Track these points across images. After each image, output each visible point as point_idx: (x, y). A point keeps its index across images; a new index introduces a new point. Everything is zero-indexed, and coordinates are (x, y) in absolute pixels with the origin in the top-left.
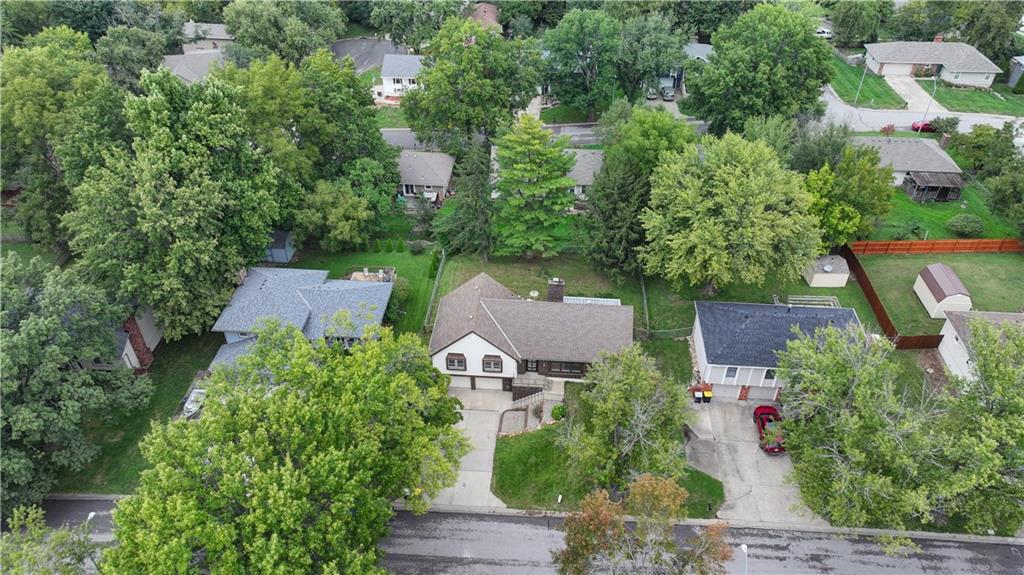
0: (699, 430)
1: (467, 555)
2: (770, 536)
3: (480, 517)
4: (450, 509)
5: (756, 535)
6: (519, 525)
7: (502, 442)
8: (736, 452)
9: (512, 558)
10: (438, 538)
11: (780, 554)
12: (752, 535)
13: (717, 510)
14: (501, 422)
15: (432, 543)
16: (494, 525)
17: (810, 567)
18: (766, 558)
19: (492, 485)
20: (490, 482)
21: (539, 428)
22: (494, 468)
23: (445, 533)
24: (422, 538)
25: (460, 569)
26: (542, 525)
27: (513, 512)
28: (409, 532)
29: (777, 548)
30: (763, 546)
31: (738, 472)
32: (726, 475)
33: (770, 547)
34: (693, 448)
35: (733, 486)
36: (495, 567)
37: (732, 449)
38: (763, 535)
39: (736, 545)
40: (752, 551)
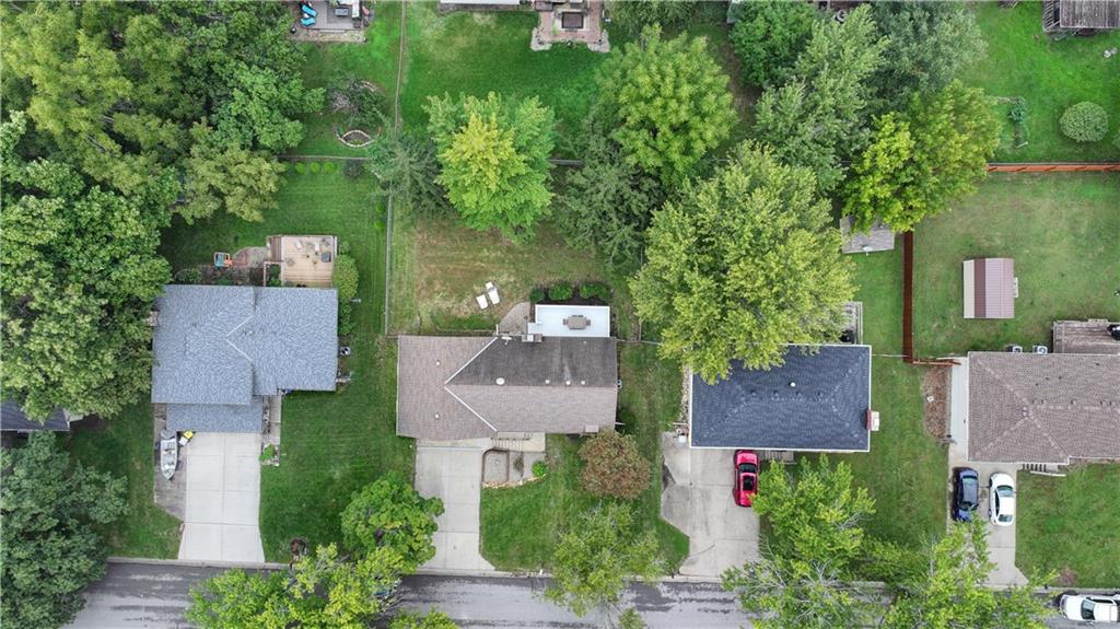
0: (678, 472)
1: (465, 617)
3: (472, 579)
4: (445, 572)
5: (710, 589)
6: (507, 587)
7: (488, 496)
8: (709, 498)
9: (502, 619)
10: (438, 602)
11: (726, 607)
12: (706, 589)
13: (679, 566)
14: (483, 469)
15: (433, 606)
16: (485, 588)
17: (748, 618)
18: (714, 611)
19: (480, 546)
20: (478, 544)
21: (521, 483)
22: (481, 528)
23: (443, 596)
24: (425, 601)
26: (526, 586)
27: (500, 574)
28: (412, 596)
29: (725, 601)
30: (713, 600)
31: (706, 523)
32: (694, 528)
33: (719, 601)
34: (669, 497)
35: (698, 542)
36: (488, 627)
37: (706, 496)
38: (715, 590)
39: (691, 600)
40: (703, 605)
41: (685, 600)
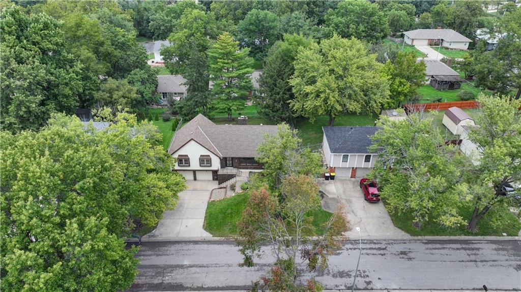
0: (329, 193)
1: (186, 263)
2: (375, 243)
3: (196, 242)
4: (177, 239)
5: (366, 243)
6: (220, 246)
7: (211, 204)
8: (351, 202)
9: (215, 263)
10: (168, 255)
11: (382, 252)
12: (364, 243)
14: (211, 195)
15: (164, 258)
16: (205, 246)
17: (400, 258)
18: (373, 254)
19: (204, 225)
21: (233, 195)
22: (206, 217)
23: (172, 252)
24: (158, 255)
25: (181, 271)
27: (216, 238)
28: (150, 253)
29: (380, 249)
30: (371, 249)
31: (353, 212)
33: (375, 249)
34: (326, 202)
36: (204, 268)
37: (349, 201)
38: (371, 243)
39: (355, 249)
40: (364, 251)
41: (351, 249)
